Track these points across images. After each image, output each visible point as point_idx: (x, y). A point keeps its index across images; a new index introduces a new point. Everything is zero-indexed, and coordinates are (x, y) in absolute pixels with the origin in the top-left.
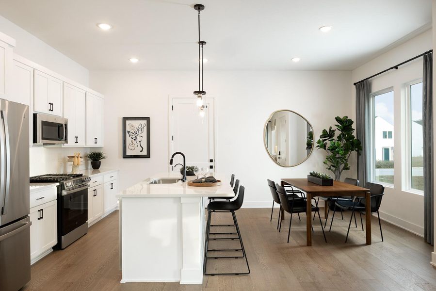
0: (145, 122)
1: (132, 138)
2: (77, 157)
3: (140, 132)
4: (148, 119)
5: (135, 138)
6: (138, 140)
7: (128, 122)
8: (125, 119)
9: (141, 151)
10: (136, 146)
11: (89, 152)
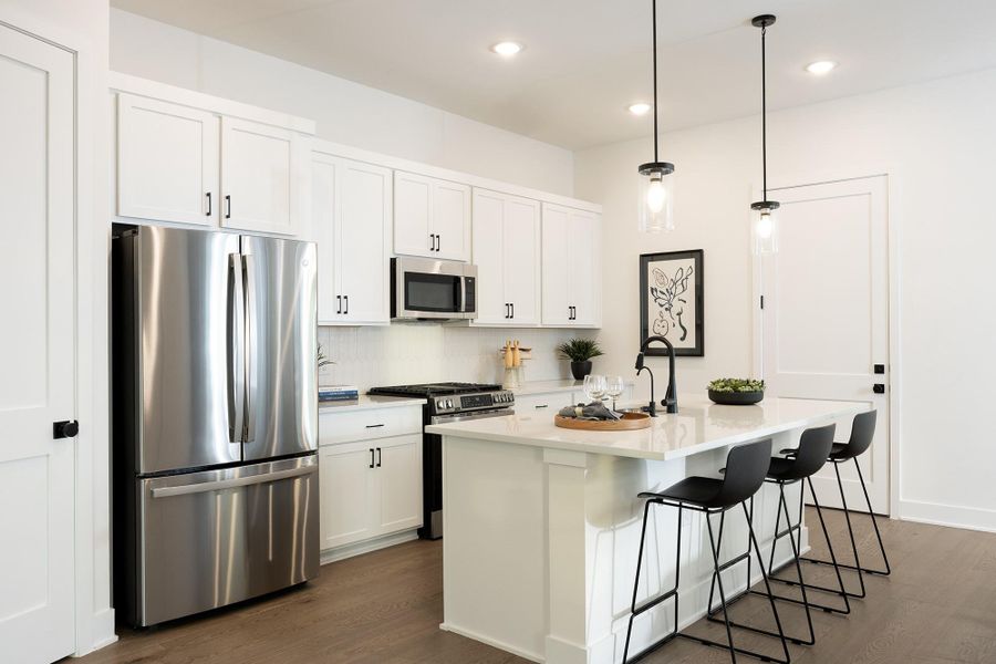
0: (691, 262)
1: (662, 306)
2: (513, 349)
3: (680, 288)
4: (698, 255)
5: (667, 306)
6: (675, 310)
7: (651, 265)
8: (645, 259)
9: (682, 339)
10: (671, 325)
11: (568, 340)
